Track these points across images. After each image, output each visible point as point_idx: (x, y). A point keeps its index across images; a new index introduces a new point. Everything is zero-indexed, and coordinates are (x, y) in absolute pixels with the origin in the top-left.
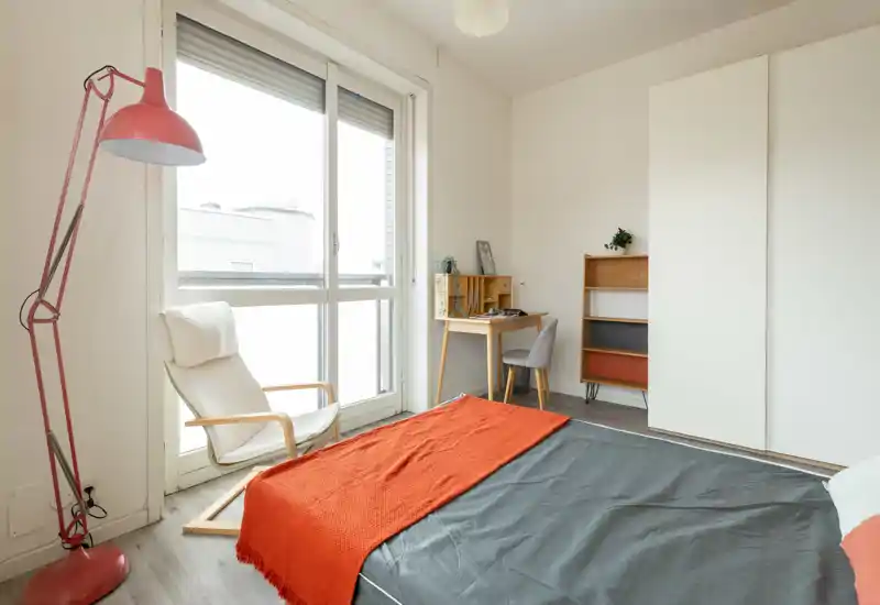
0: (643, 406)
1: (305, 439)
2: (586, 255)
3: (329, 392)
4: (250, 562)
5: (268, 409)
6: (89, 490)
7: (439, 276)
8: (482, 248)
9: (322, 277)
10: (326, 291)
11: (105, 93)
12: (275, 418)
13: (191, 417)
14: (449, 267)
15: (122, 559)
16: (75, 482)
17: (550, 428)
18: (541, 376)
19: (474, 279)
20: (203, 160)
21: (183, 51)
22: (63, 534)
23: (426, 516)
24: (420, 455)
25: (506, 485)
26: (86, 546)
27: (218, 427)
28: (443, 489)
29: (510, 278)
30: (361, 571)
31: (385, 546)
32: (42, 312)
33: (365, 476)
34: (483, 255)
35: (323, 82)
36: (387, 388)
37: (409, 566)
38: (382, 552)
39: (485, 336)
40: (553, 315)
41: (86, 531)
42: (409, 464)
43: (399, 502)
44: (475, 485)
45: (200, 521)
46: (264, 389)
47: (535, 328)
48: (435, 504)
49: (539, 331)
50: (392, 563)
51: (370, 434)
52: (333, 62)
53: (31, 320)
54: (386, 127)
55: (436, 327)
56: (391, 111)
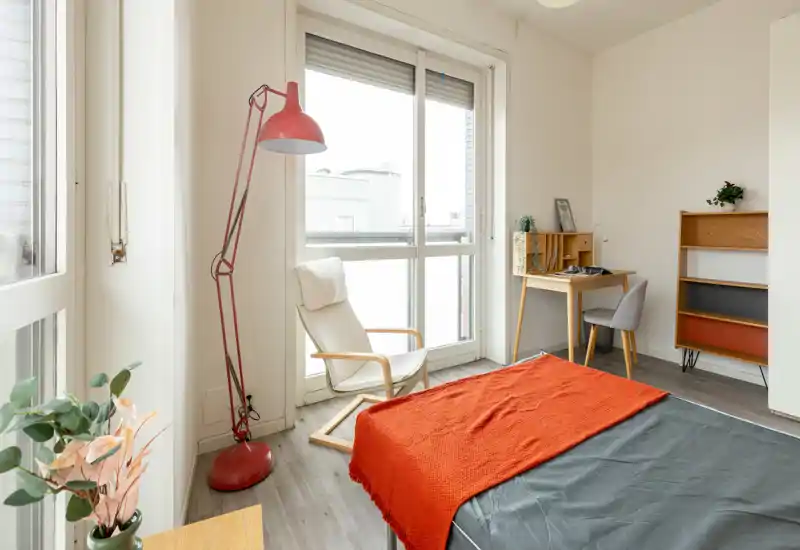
0: (762, 384)
1: (400, 379)
2: (682, 212)
3: (418, 337)
4: (359, 482)
5: (370, 350)
6: (249, 397)
7: (516, 234)
8: (561, 206)
9: (411, 235)
10: (414, 246)
11: (261, 106)
12: (375, 359)
13: (315, 351)
14: (527, 226)
15: (269, 455)
16: (241, 391)
17: (644, 402)
18: (627, 337)
19: (553, 236)
20: (325, 148)
21: (310, 61)
22: (235, 429)
23: (512, 478)
24: (503, 412)
25: (596, 459)
26: (248, 440)
27: (335, 361)
28: (529, 452)
29: (590, 235)
30: (454, 519)
31: (475, 501)
32: (224, 268)
33: (453, 426)
34: (561, 212)
35: (414, 68)
36: (468, 335)
37: (500, 526)
38: (473, 506)
39: (565, 294)
40: (643, 274)
41: (248, 430)
42: (494, 420)
43: (487, 458)
44: (562, 453)
45: (320, 434)
46: (367, 331)
47: (620, 288)
48: (521, 467)
49: (625, 291)
50: (483, 519)
51: (455, 384)
52: (422, 49)
53: (218, 273)
54: (467, 99)
55: (513, 282)
56: (472, 85)
